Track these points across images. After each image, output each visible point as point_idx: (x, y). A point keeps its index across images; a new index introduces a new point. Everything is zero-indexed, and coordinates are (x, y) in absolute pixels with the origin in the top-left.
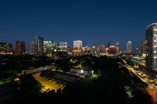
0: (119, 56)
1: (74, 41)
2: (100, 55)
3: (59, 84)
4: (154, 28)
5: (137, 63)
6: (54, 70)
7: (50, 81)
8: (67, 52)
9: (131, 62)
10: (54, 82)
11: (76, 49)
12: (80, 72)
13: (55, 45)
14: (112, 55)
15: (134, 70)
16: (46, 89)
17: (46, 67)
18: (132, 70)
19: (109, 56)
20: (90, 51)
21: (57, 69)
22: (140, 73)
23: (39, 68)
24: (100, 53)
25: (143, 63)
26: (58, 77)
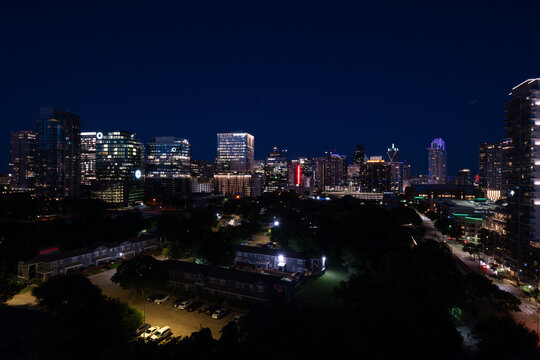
0: (402, 197)
1: (220, 135)
2: (329, 196)
3: (200, 312)
4: (534, 97)
5: (474, 225)
6: (162, 258)
7: (158, 301)
8: (187, 180)
9: (449, 222)
10: (180, 307)
11: (228, 168)
12: (273, 262)
13: (138, 151)
14: (375, 195)
15: (465, 250)
16: (157, 334)
17: (122, 247)
18: (457, 250)
19: (364, 201)
20: (287, 176)
21: (175, 252)
22: (484, 261)
23: (92, 250)
24: (327, 188)
25: (495, 222)
26: (187, 286)
